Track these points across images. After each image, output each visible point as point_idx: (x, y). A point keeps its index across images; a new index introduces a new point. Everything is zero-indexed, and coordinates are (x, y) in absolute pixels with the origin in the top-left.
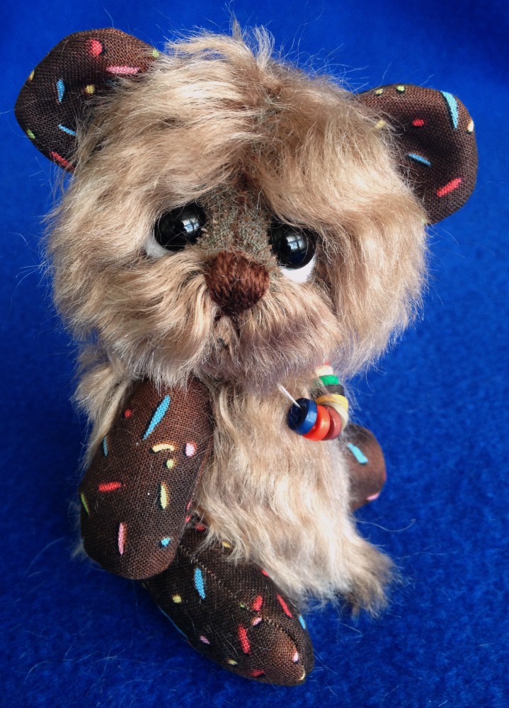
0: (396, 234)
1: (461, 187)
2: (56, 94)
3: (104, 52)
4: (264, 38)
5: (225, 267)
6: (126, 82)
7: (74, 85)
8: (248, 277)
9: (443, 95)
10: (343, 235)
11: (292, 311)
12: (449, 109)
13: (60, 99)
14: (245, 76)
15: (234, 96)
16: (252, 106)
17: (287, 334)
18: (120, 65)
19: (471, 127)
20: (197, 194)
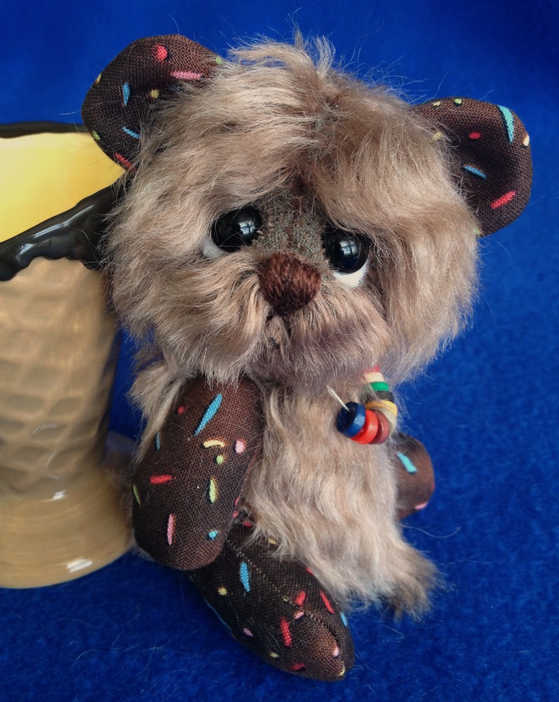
0: (448, 242)
1: (515, 200)
2: (121, 98)
3: (169, 57)
4: (325, 48)
5: (279, 268)
6: (188, 87)
7: (139, 89)
8: (300, 278)
9: (499, 109)
10: (395, 241)
11: (342, 312)
12: (505, 122)
13: (125, 103)
14: (305, 84)
15: (293, 102)
16: (310, 112)
17: (337, 335)
18: (184, 71)
19: (526, 142)
20: (254, 197)
